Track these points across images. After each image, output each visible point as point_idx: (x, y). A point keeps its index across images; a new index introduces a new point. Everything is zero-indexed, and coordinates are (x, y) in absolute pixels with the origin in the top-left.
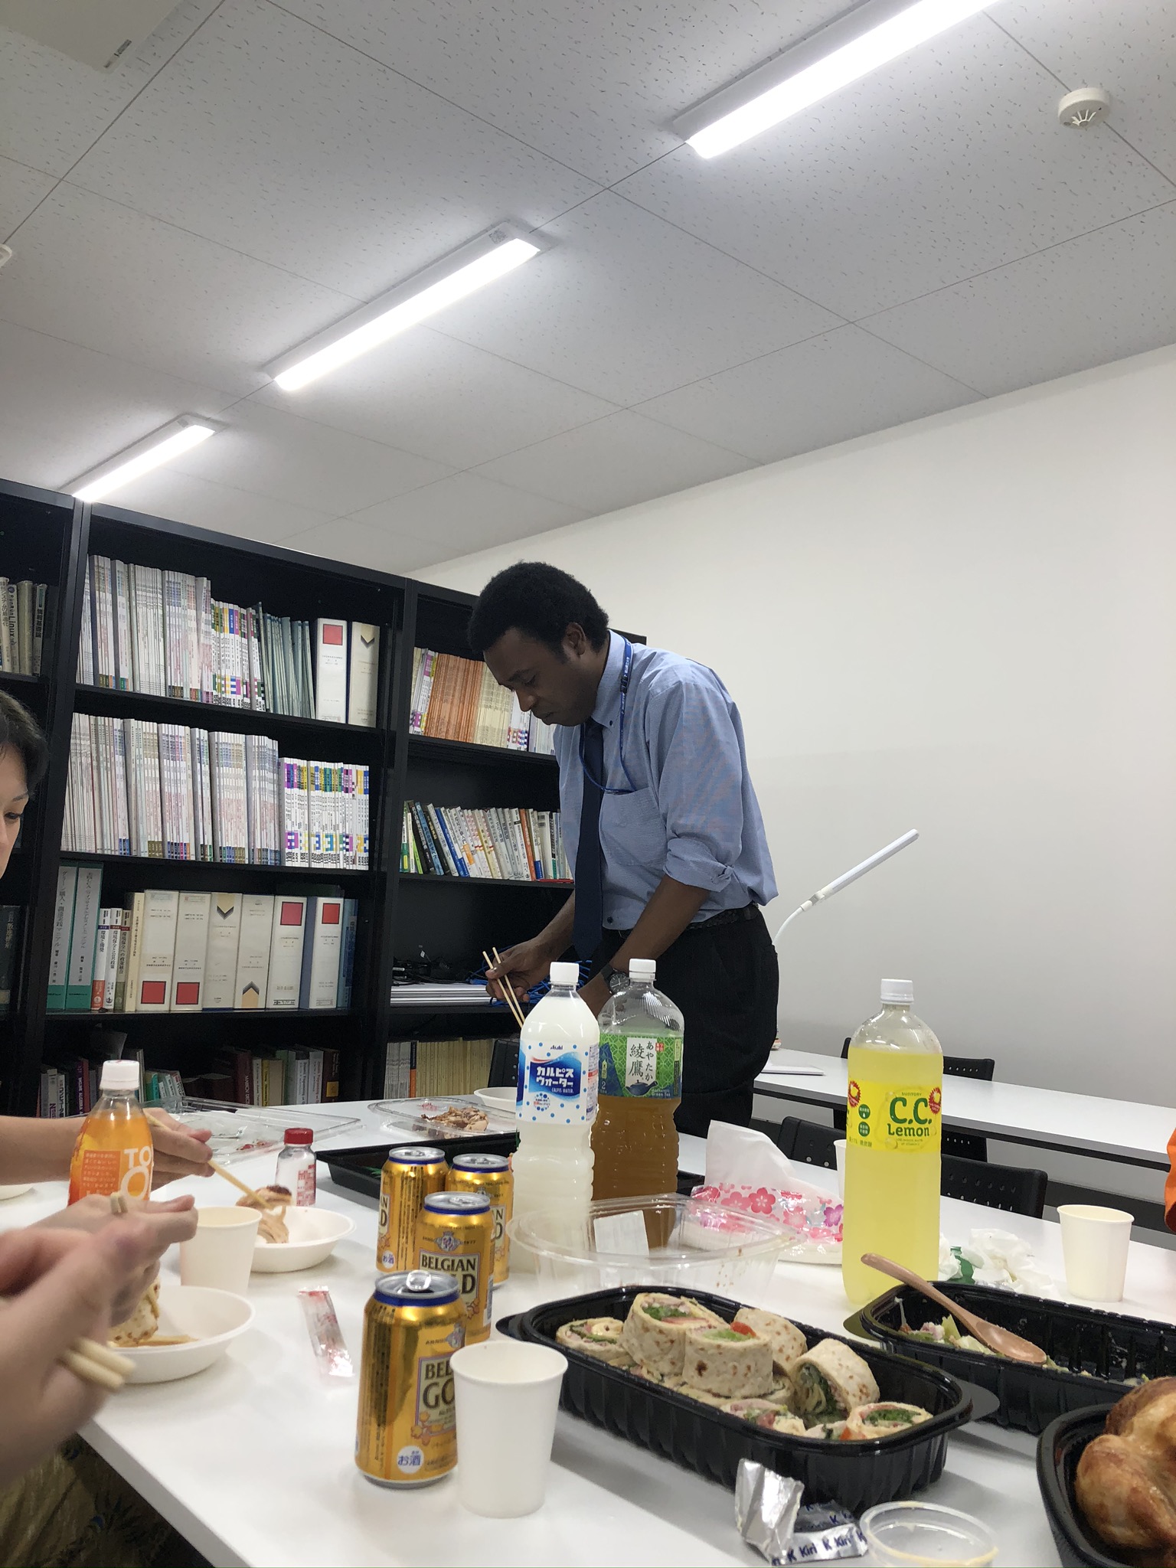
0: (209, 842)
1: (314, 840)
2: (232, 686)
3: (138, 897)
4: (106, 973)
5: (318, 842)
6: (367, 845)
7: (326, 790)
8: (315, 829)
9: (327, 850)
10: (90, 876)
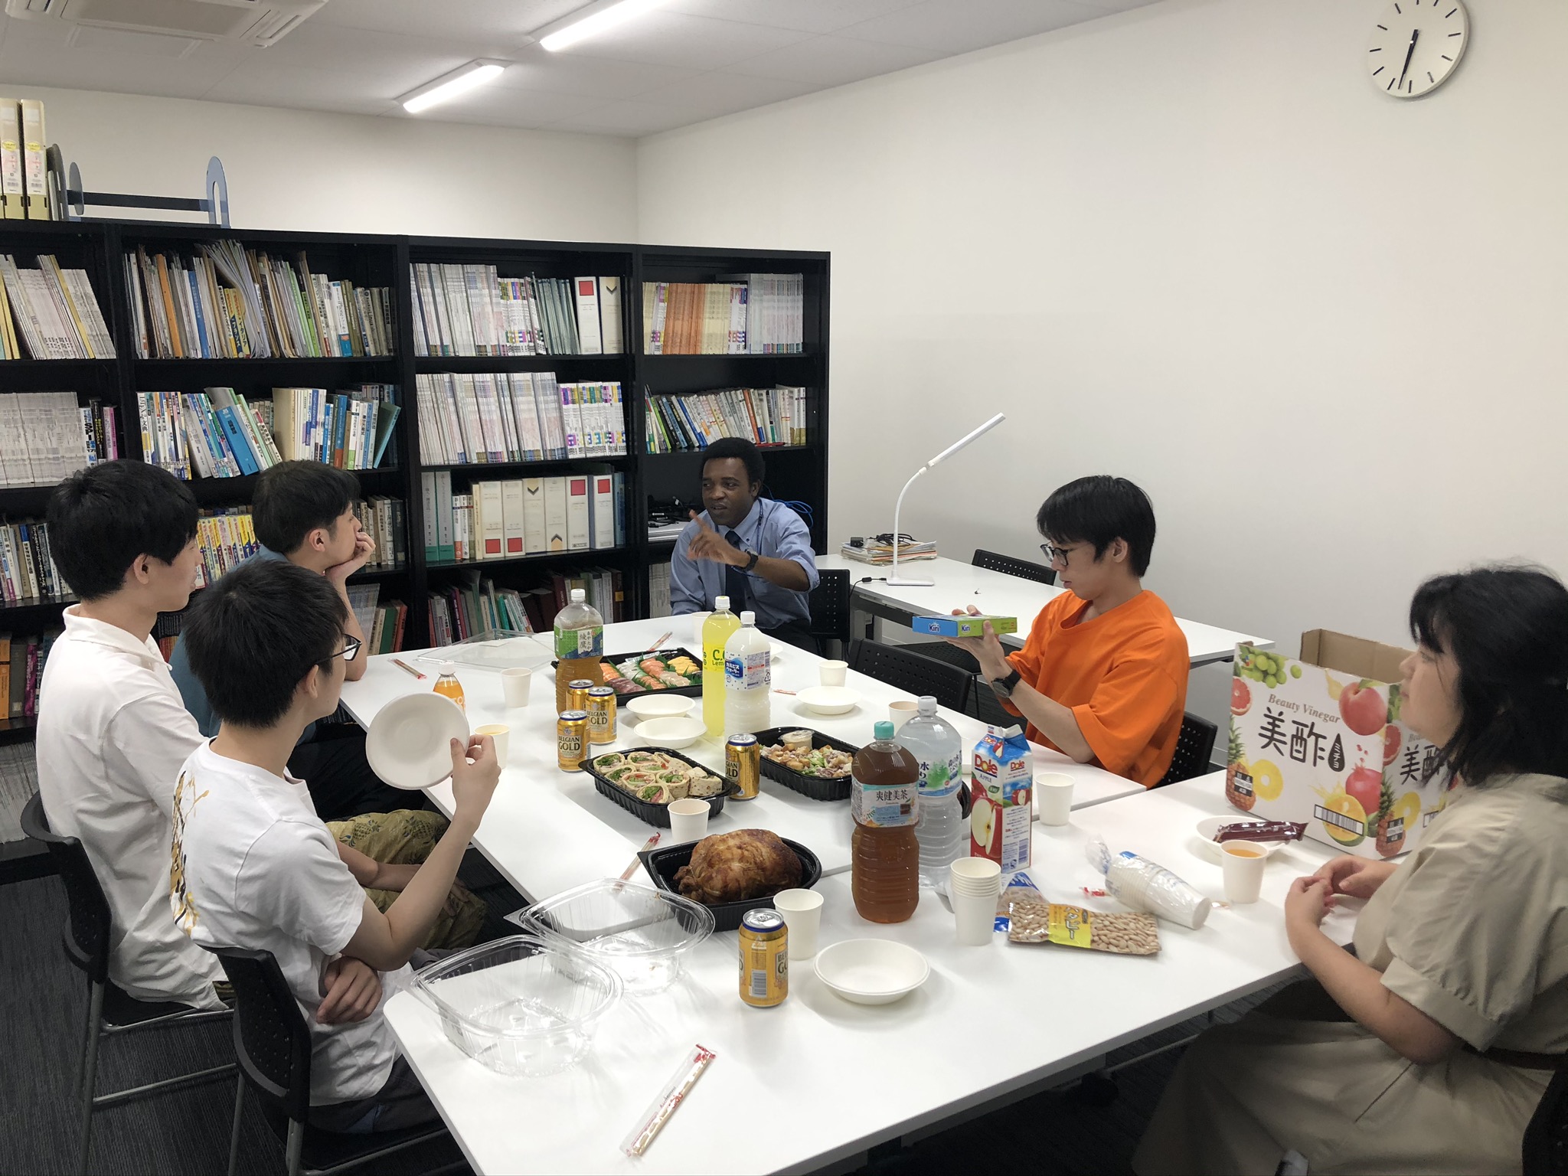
0: (516, 448)
1: (587, 438)
2: (520, 337)
3: (475, 487)
4: (462, 536)
5: (590, 439)
6: (624, 438)
7: (591, 403)
8: (587, 430)
9: (597, 443)
10: (443, 477)
